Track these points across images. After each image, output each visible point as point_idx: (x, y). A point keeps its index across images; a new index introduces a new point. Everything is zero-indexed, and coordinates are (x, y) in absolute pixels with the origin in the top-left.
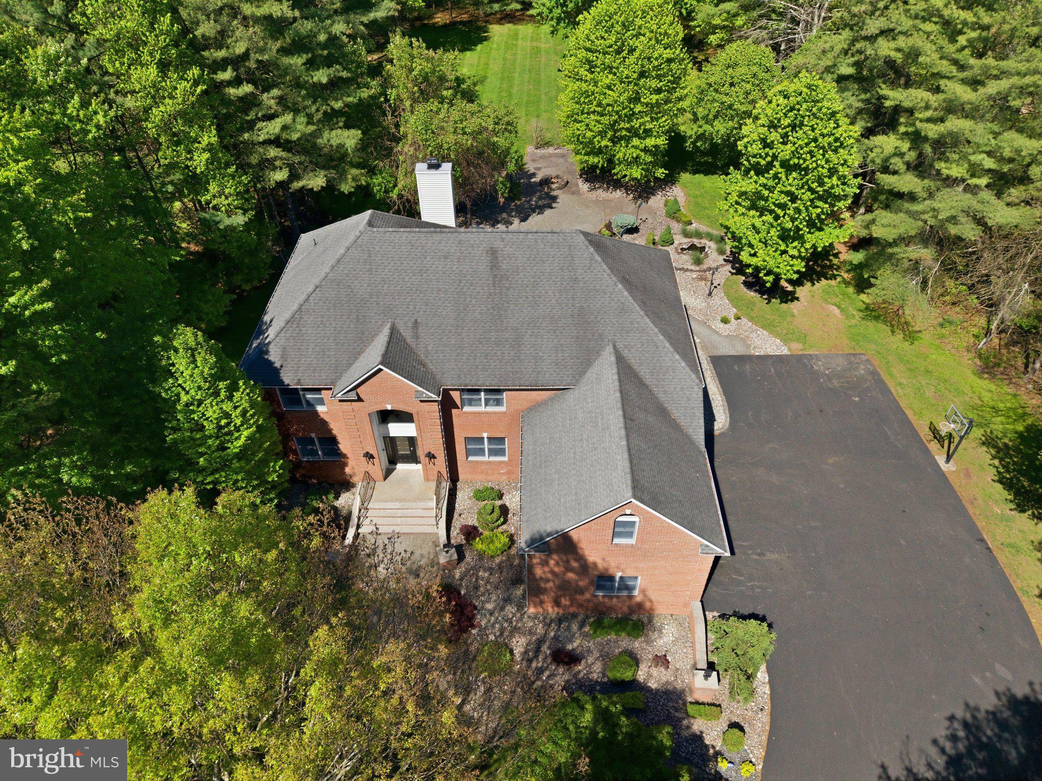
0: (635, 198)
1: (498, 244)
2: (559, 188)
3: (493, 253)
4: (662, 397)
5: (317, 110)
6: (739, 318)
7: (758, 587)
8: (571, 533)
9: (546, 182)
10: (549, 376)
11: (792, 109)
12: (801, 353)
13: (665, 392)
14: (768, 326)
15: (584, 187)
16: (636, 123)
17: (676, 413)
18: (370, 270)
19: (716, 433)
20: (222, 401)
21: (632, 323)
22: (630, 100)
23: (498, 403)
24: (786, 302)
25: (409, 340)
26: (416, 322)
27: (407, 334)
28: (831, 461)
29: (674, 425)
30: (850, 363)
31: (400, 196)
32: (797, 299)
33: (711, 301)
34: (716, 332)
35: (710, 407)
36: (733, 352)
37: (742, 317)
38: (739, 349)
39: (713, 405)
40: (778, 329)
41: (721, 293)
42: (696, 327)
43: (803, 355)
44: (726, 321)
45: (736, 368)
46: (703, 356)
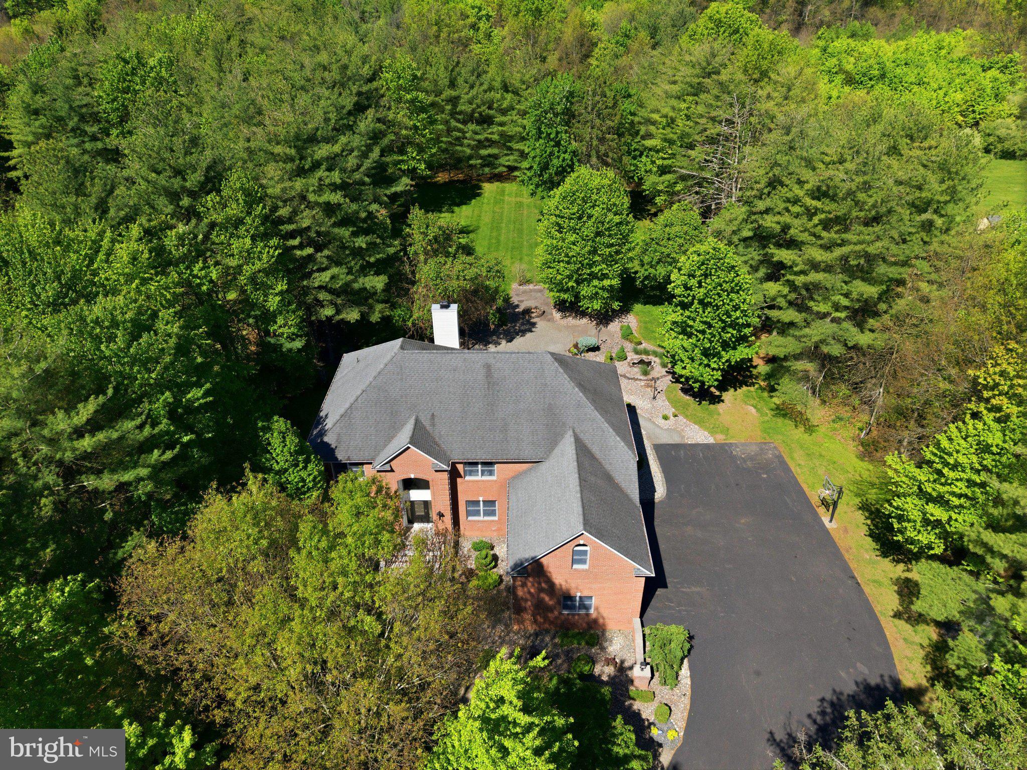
0: (597, 324)
1: (492, 361)
2: (538, 317)
3: (488, 367)
4: (608, 467)
5: (356, 264)
6: (676, 416)
7: (684, 611)
8: (542, 560)
9: (527, 311)
10: (527, 453)
11: (703, 264)
12: (723, 442)
13: (611, 464)
14: (700, 422)
15: (557, 315)
16: (595, 270)
17: (619, 478)
18: (402, 379)
19: (656, 500)
20: (301, 470)
21: (586, 415)
22: (590, 253)
23: (491, 473)
24: (714, 404)
25: (428, 428)
26: (433, 415)
27: (426, 423)
28: (743, 521)
29: (617, 487)
30: (762, 449)
31: (414, 324)
32: (723, 401)
33: (655, 403)
34: (658, 426)
35: (652, 482)
36: (671, 442)
37: (678, 415)
38: (676, 439)
39: (654, 480)
40: (707, 424)
41: (663, 397)
42: (643, 422)
43: (726, 443)
44: (666, 418)
45: (673, 453)
46: (648, 444)
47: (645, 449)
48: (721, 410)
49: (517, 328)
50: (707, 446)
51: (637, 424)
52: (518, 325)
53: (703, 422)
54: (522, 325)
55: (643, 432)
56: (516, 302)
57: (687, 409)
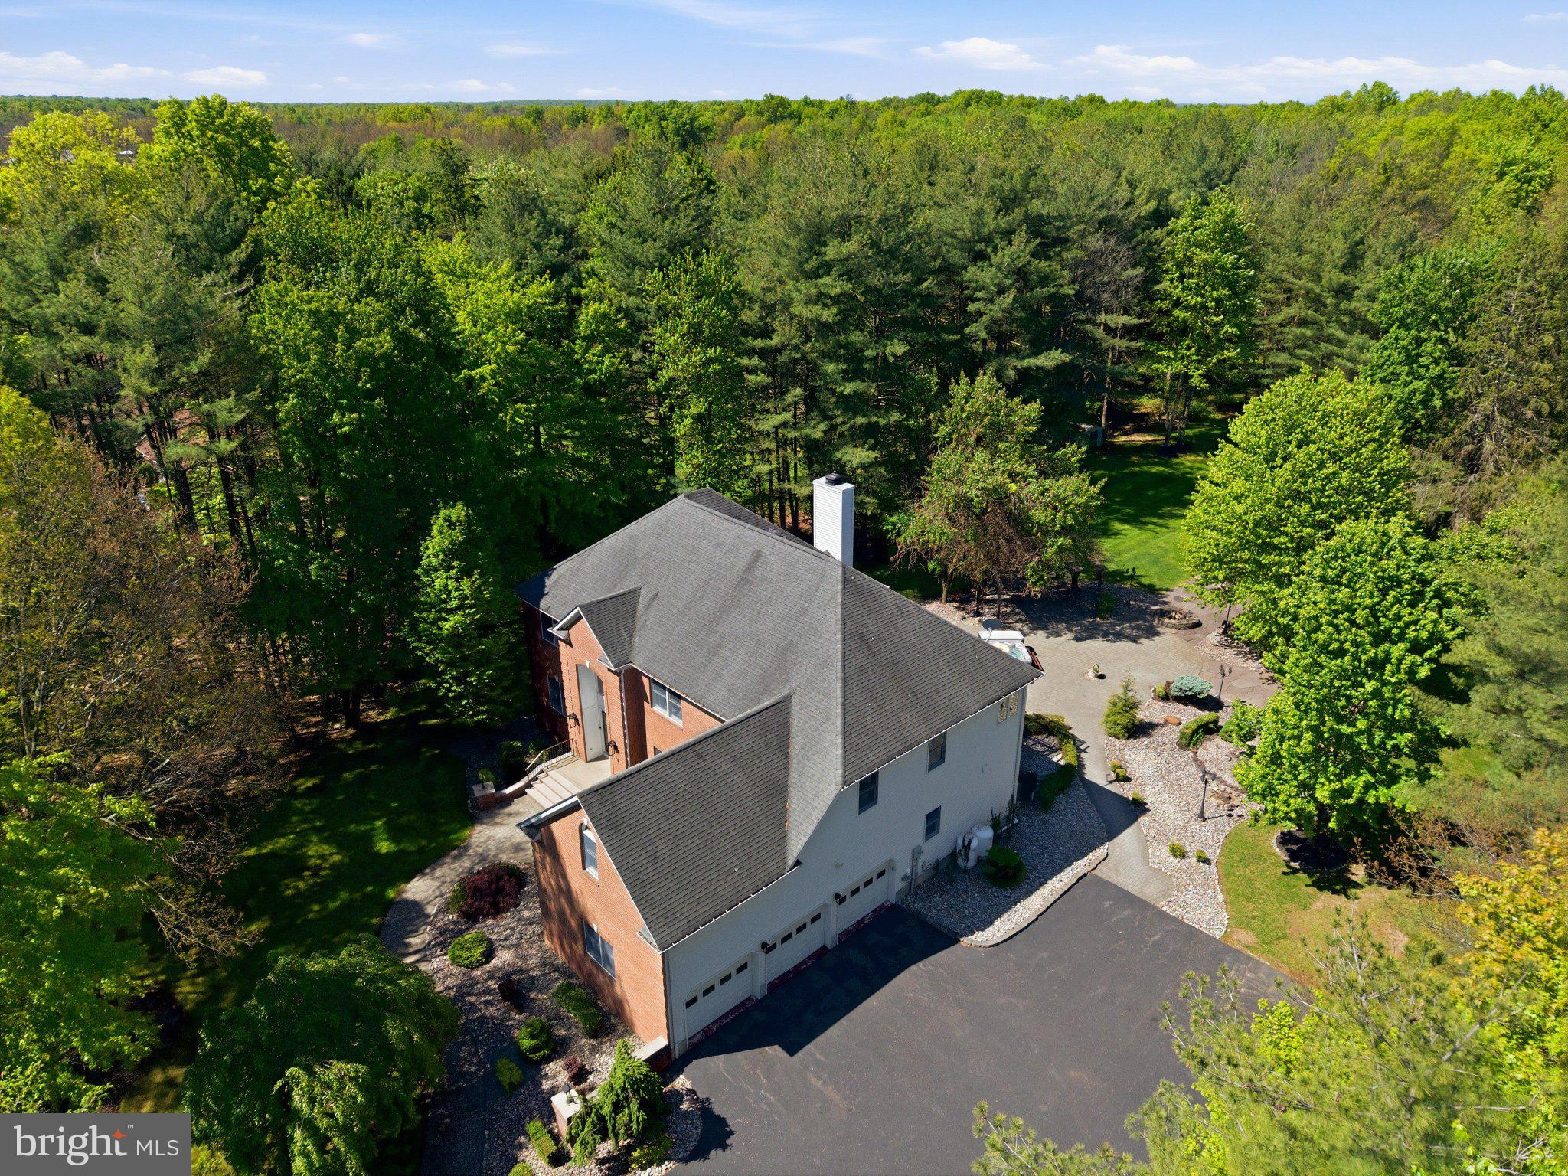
1: (766, 551)
3: (758, 555)
4: (794, 776)
6: (1205, 862)
10: (715, 698)
12: (1239, 947)
13: (801, 774)
15: (1214, 639)
17: (795, 803)
19: (965, 941)
21: (824, 680)
23: (677, 712)
25: (640, 608)
26: (657, 597)
27: (643, 602)
31: (908, 544)
33: (1196, 826)
34: (1145, 857)
35: (999, 915)
36: (1133, 889)
37: (1213, 865)
38: (1149, 892)
39: (1006, 916)
40: (1250, 906)
41: (1228, 826)
42: (1127, 838)
43: (1240, 952)
44: (1178, 853)
45: (1108, 904)
46: (1080, 867)
47: (1061, 870)
48: (1319, 905)
49: (1118, 628)
50: (1192, 934)
51: (1111, 834)
52: (1127, 625)
53: (1248, 899)
54: (1133, 628)
55: (1102, 850)
56: (1170, 597)
57: (1246, 866)
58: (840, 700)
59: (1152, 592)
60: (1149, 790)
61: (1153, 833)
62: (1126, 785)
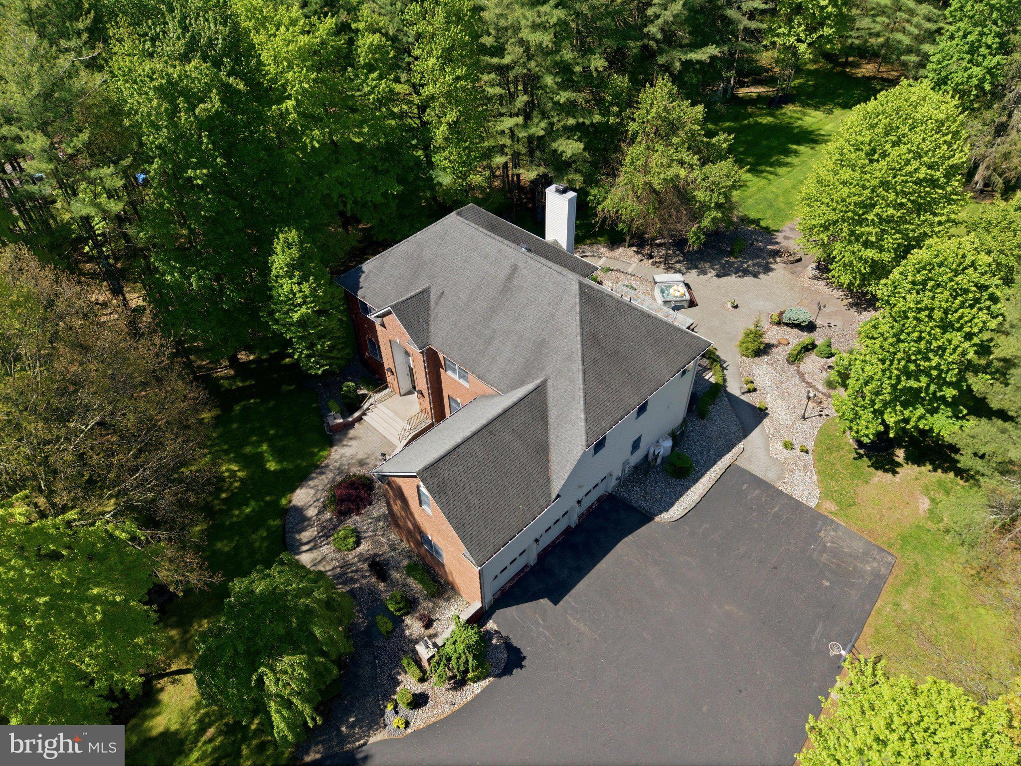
1: (521, 265)
3: (515, 268)
4: (552, 438)
6: (805, 451)
8: (396, 480)
10: (493, 377)
12: (826, 514)
13: (557, 437)
14: (826, 474)
15: (812, 272)
17: (555, 457)
19: (657, 519)
21: (569, 371)
23: (465, 378)
24: (877, 469)
25: (432, 303)
26: (442, 293)
27: (433, 298)
30: (866, 554)
33: (799, 424)
34: (768, 450)
35: (677, 499)
36: (760, 474)
37: (810, 453)
38: (769, 475)
39: (682, 499)
40: (833, 483)
41: (819, 423)
42: (756, 435)
43: (826, 517)
44: (788, 446)
45: (745, 486)
46: (726, 460)
47: (715, 463)
48: (876, 480)
49: (745, 265)
50: (797, 506)
51: (746, 433)
52: (750, 263)
53: (832, 478)
54: (754, 265)
55: (741, 446)
56: (780, 237)
57: (831, 453)
58: (582, 386)
59: (768, 233)
60: (769, 398)
61: (772, 431)
62: (754, 394)
